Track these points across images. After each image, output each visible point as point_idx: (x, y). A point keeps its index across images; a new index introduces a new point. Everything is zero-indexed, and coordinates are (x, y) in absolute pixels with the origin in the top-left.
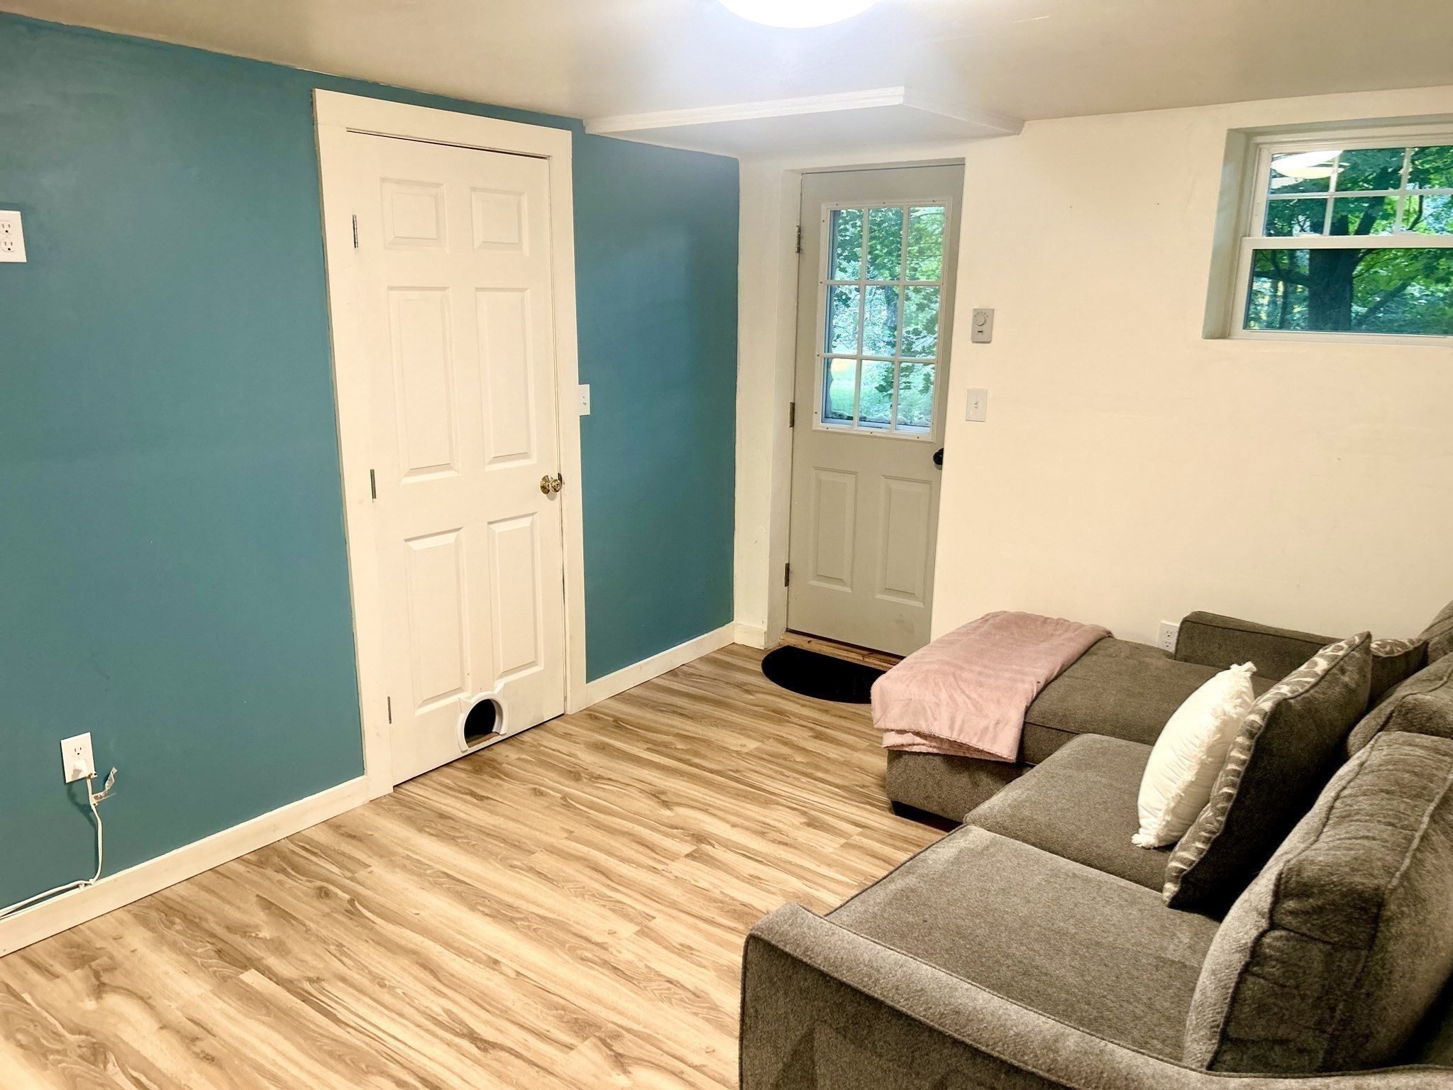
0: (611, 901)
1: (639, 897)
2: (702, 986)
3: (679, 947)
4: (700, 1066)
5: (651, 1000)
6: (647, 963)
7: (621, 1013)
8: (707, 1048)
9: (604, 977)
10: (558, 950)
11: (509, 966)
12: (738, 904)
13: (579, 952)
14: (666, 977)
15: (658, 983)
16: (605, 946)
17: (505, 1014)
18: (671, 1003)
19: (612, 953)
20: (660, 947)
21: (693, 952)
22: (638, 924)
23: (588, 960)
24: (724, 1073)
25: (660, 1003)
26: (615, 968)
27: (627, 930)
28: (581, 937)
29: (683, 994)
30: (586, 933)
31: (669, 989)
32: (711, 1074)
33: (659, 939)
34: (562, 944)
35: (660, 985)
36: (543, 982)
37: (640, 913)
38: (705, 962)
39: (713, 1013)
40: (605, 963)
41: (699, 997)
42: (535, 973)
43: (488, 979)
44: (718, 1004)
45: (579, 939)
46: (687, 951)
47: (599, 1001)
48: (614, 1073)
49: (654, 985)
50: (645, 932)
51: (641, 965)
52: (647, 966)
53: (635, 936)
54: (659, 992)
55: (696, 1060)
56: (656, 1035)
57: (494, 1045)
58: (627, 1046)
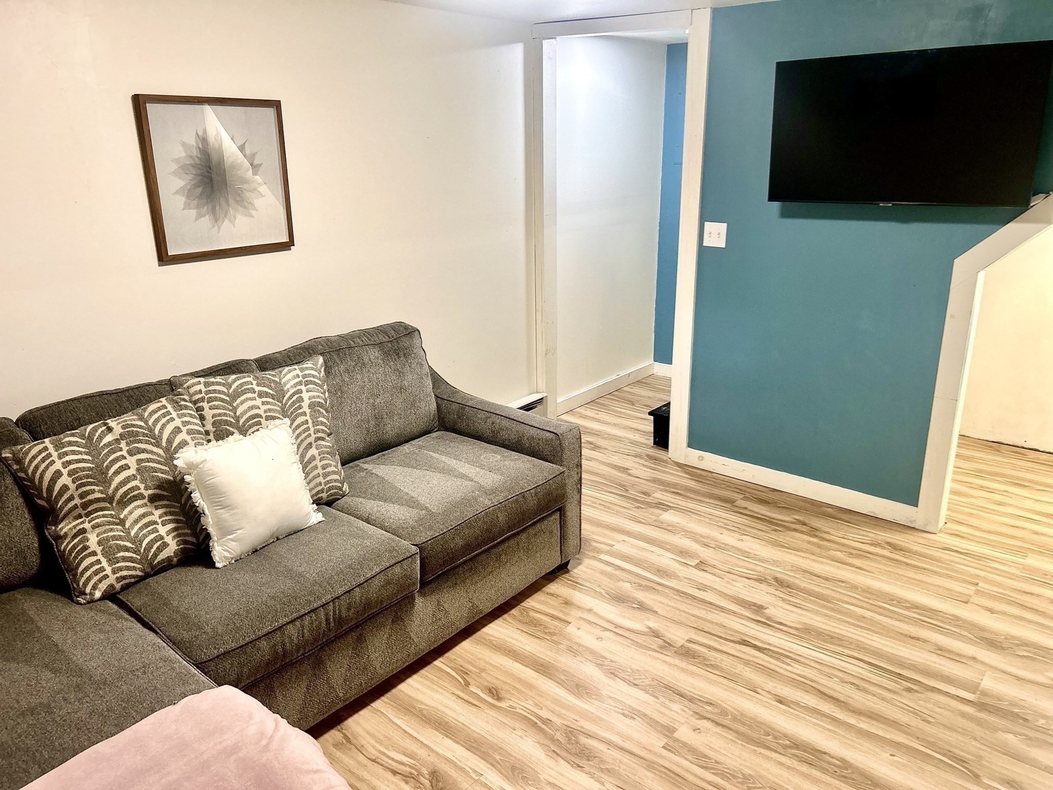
0: (713, 769)
1: (686, 775)
2: (611, 682)
3: (635, 717)
4: (605, 631)
5: (647, 671)
6: (657, 700)
7: (665, 662)
8: (602, 640)
9: (688, 689)
10: (737, 713)
11: (766, 698)
12: (587, 769)
13: (716, 710)
14: (639, 688)
15: (644, 684)
16: (697, 717)
17: (747, 663)
18: (631, 669)
19: (689, 709)
20: (652, 716)
21: (620, 711)
22: (676, 740)
23: (707, 703)
24: (590, 627)
25: (639, 668)
26: (682, 696)
27: (684, 733)
28: (723, 726)
29: (622, 675)
30: (718, 730)
31: (635, 679)
32: (598, 627)
33: (654, 724)
34: (735, 719)
35: (642, 682)
36: (732, 684)
37: (679, 755)
38: (611, 702)
39: (599, 662)
40: (691, 700)
41: (611, 673)
42: (745, 693)
43: (775, 687)
44: (597, 668)
45: (724, 723)
46: (627, 713)
47: (683, 670)
48: (657, 627)
49: (647, 682)
50: (668, 731)
51: (662, 699)
52: (657, 698)
53: (676, 727)
54: (642, 677)
55: (607, 634)
56: (637, 648)
57: (740, 643)
58: (655, 643)
